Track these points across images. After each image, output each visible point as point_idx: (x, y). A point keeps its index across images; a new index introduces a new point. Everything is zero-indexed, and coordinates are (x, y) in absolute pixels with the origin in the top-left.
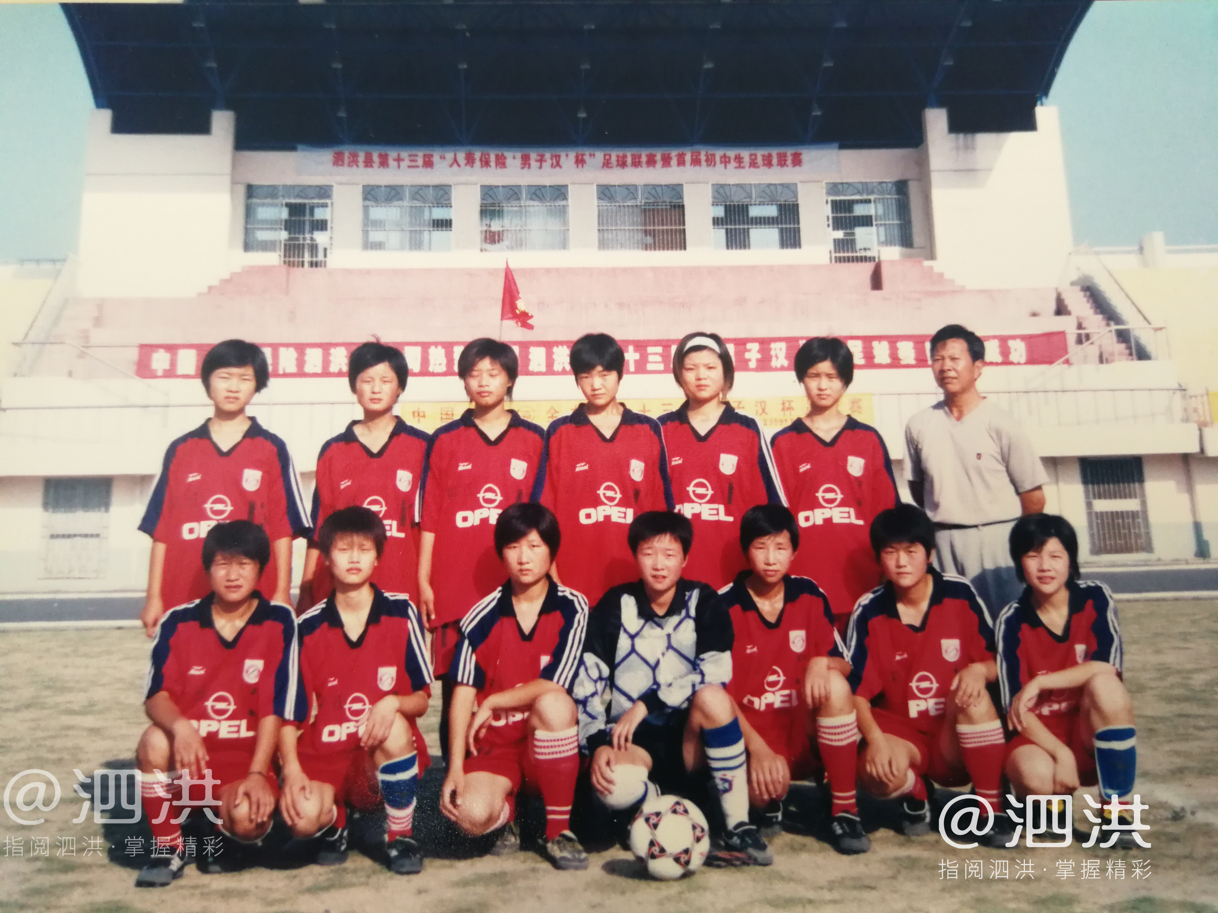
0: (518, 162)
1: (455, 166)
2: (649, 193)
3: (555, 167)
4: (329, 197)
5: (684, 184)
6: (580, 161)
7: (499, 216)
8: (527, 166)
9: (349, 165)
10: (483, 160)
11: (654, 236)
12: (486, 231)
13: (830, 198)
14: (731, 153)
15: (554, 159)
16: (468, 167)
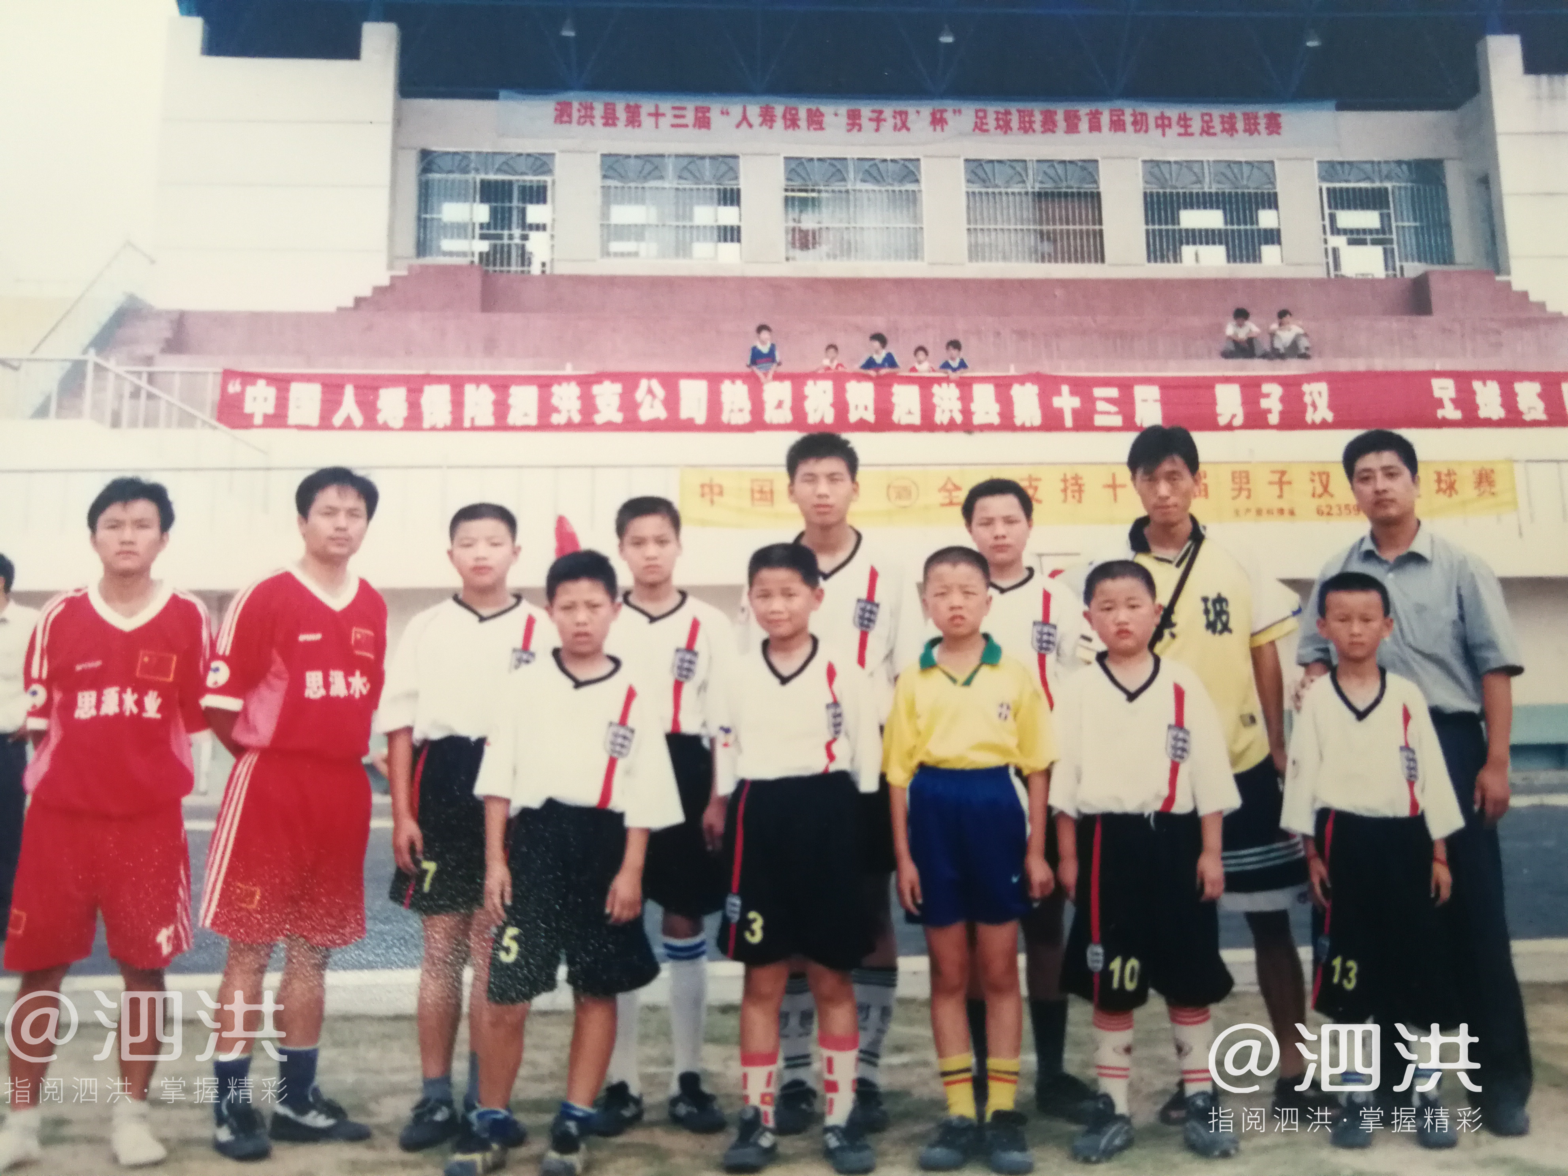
0: (843, 120)
1: (744, 125)
2: (1045, 173)
3: (900, 130)
4: (549, 172)
5: (1099, 159)
6: (938, 121)
7: (814, 205)
8: (857, 127)
9: (579, 123)
10: (788, 116)
11: (1055, 241)
12: (794, 230)
13: (1325, 186)
14: (1173, 112)
15: (898, 117)
16: (765, 128)
